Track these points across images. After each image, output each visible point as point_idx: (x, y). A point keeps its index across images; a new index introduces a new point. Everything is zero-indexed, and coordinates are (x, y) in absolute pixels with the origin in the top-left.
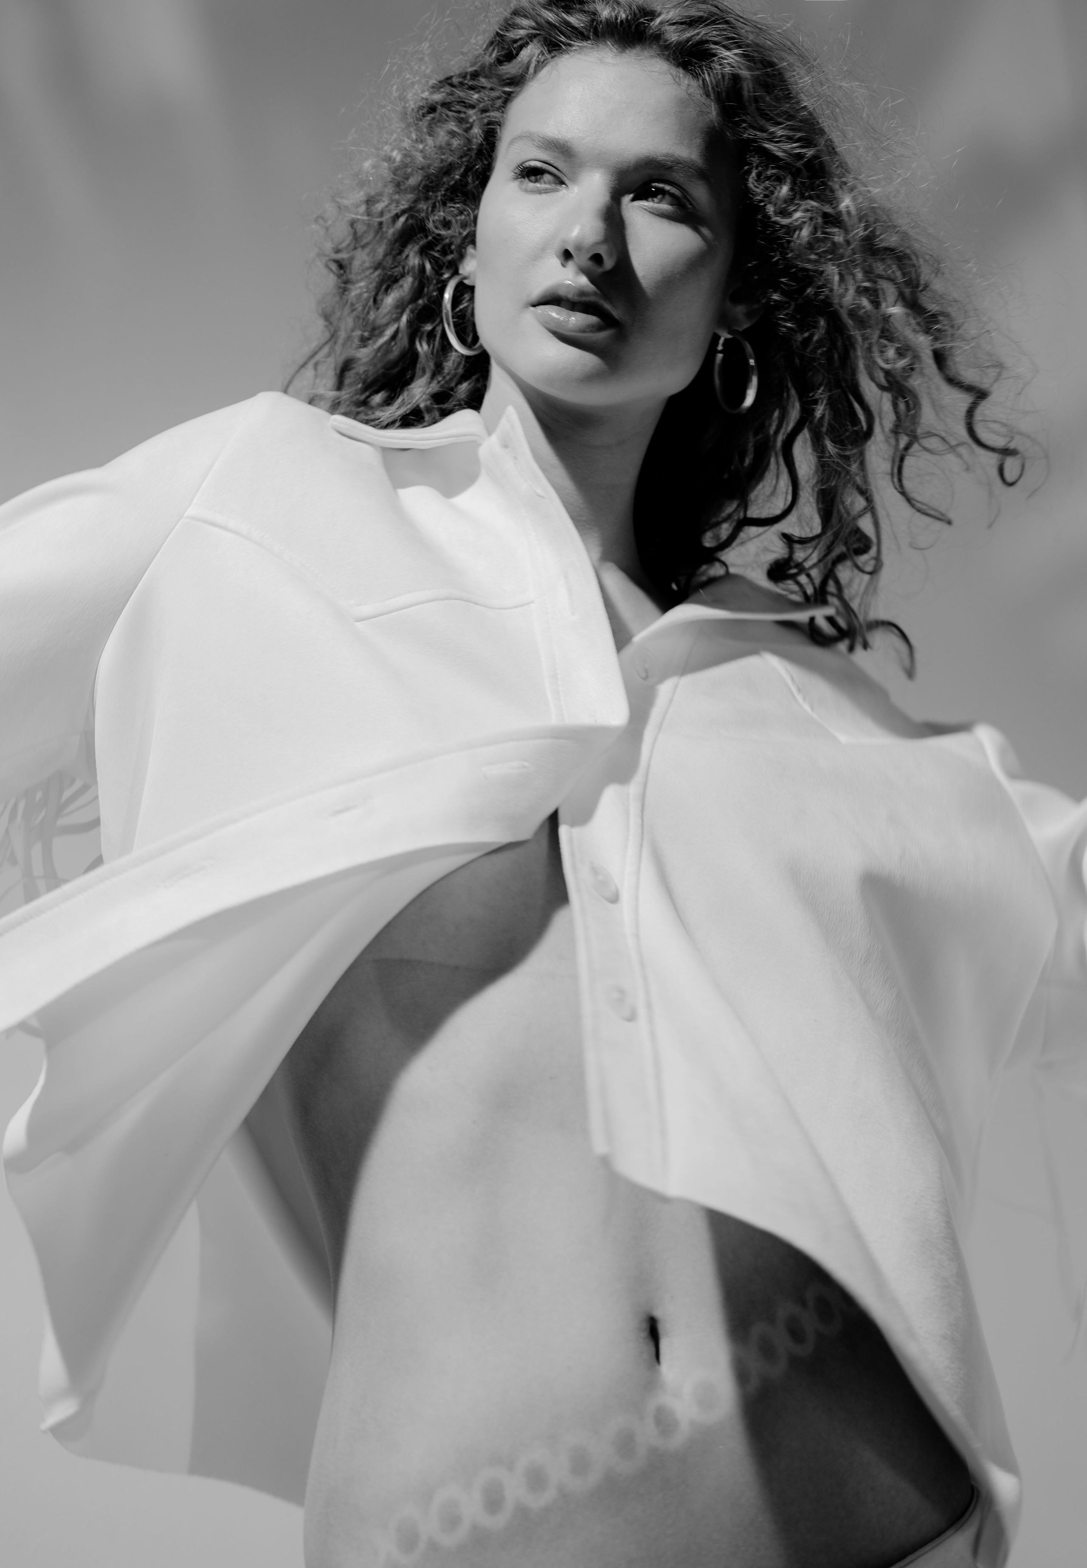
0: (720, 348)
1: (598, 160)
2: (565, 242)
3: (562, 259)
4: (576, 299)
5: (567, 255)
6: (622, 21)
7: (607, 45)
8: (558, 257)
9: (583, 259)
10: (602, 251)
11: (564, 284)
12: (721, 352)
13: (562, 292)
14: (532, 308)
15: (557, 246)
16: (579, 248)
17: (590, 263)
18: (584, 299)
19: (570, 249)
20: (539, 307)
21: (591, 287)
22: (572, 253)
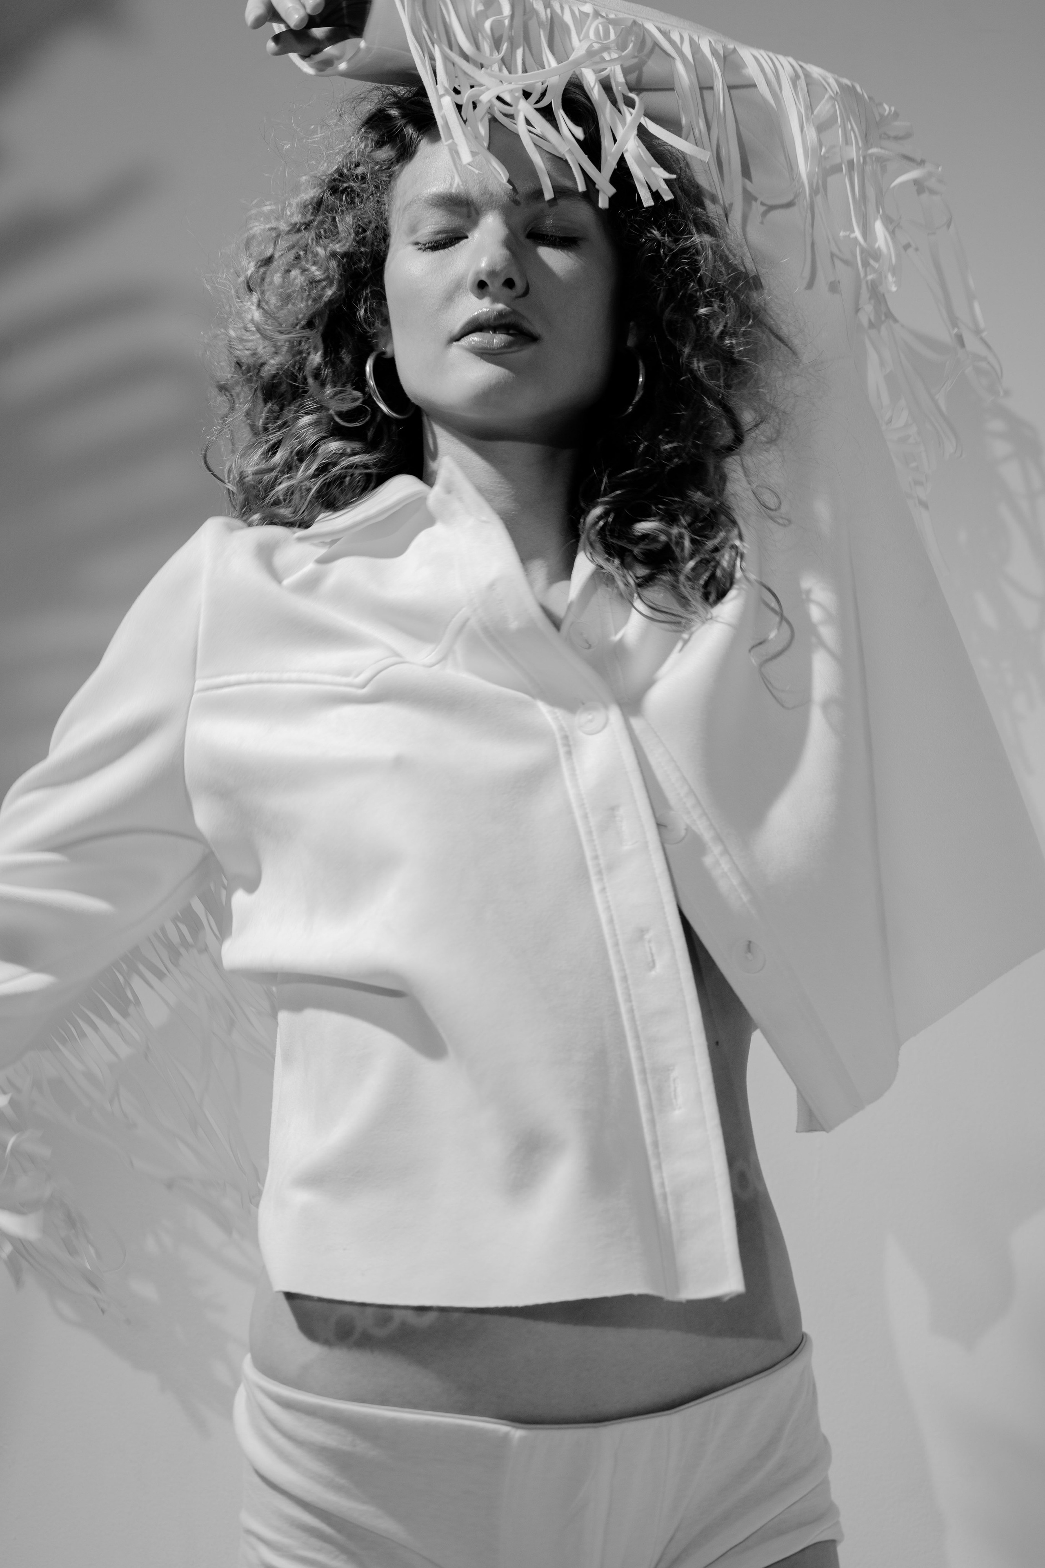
1: (492, 203)
2: (477, 274)
3: (477, 291)
4: (497, 323)
5: (481, 286)
8: (473, 291)
9: (495, 286)
10: (513, 274)
11: (482, 313)
13: (481, 321)
14: (456, 343)
15: (470, 280)
16: (492, 273)
17: (504, 289)
18: (503, 321)
19: (484, 278)
20: (463, 339)
21: (508, 308)
22: (486, 282)
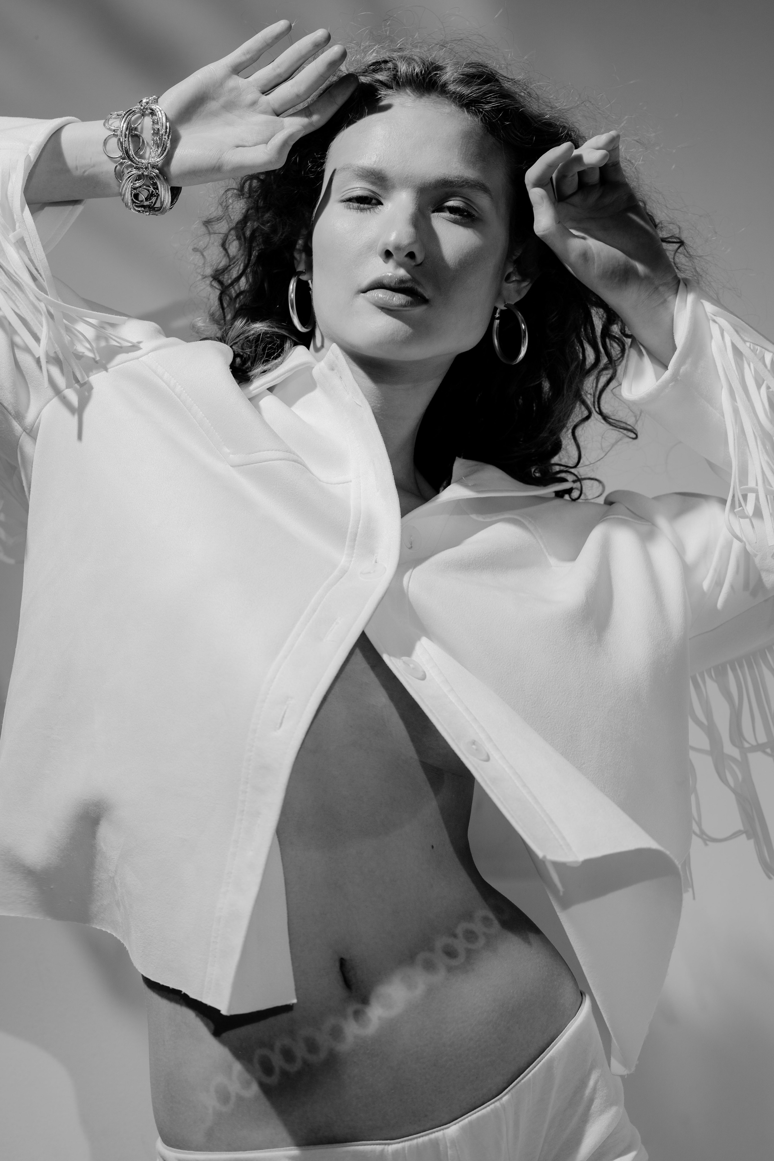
0: (497, 315)
1: (405, 182)
2: (386, 244)
3: (384, 257)
4: (397, 286)
5: (388, 255)
6: (417, 74)
7: (407, 93)
8: (381, 256)
9: (400, 256)
10: (415, 249)
11: (388, 276)
12: (498, 319)
13: (386, 281)
14: (363, 294)
15: (380, 248)
16: (398, 248)
17: (406, 259)
18: (403, 285)
19: (391, 249)
20: (368, 292)
21: (408, 276)
22: (392, 252)
